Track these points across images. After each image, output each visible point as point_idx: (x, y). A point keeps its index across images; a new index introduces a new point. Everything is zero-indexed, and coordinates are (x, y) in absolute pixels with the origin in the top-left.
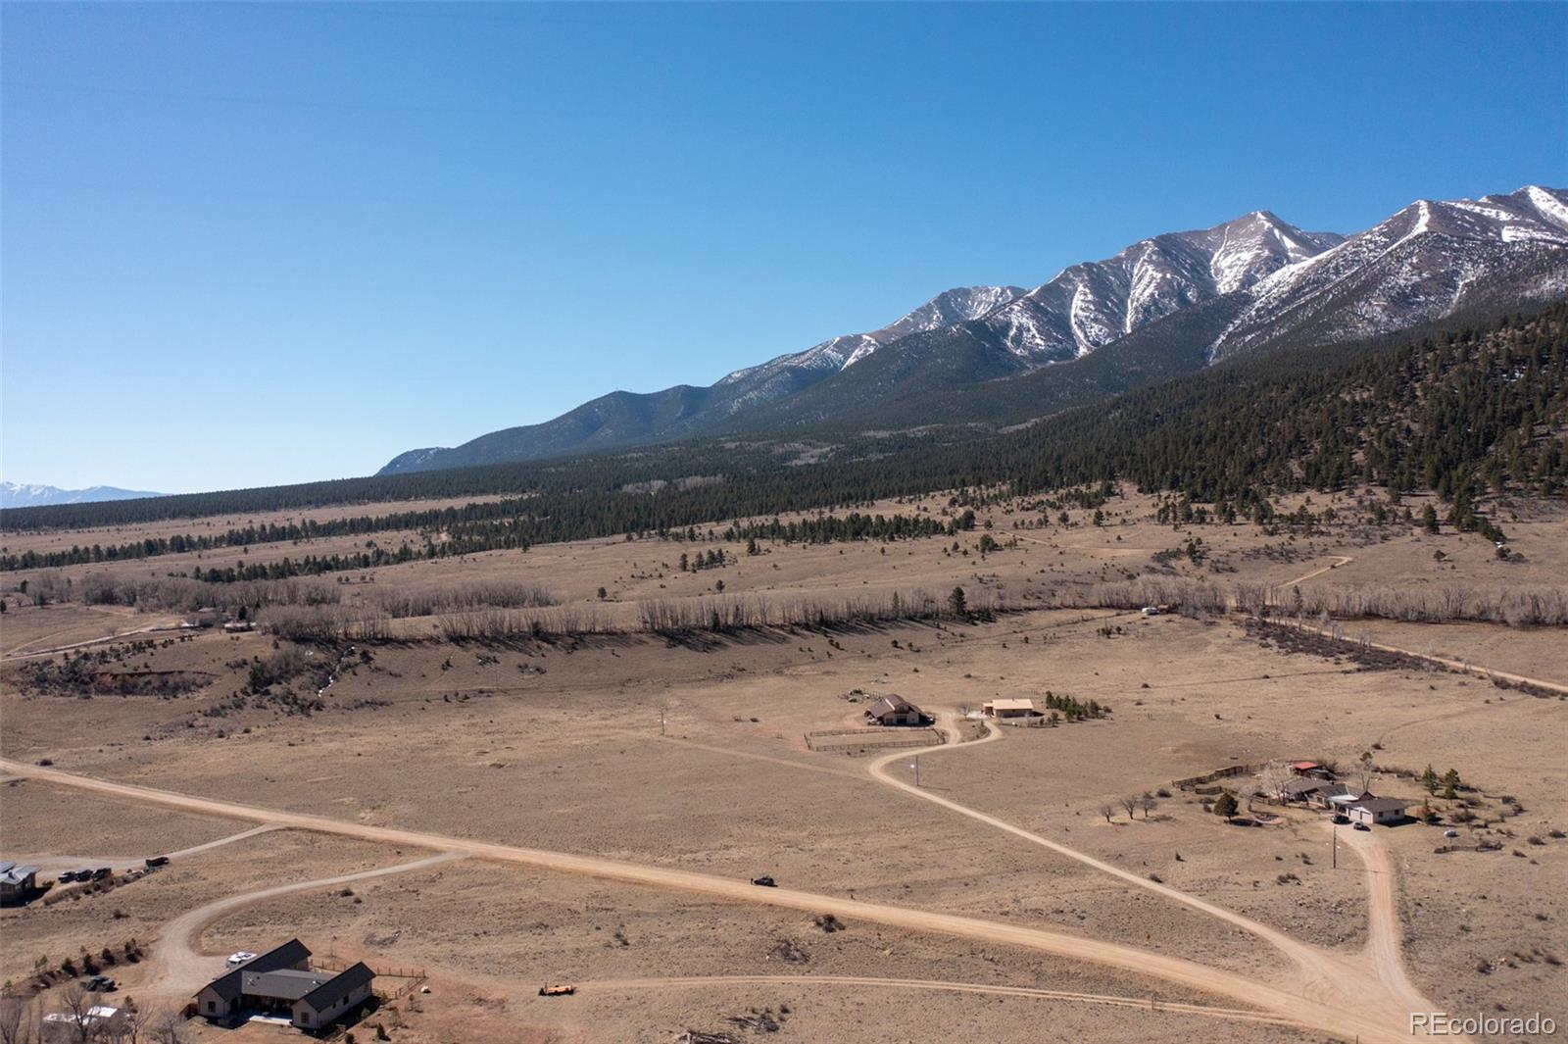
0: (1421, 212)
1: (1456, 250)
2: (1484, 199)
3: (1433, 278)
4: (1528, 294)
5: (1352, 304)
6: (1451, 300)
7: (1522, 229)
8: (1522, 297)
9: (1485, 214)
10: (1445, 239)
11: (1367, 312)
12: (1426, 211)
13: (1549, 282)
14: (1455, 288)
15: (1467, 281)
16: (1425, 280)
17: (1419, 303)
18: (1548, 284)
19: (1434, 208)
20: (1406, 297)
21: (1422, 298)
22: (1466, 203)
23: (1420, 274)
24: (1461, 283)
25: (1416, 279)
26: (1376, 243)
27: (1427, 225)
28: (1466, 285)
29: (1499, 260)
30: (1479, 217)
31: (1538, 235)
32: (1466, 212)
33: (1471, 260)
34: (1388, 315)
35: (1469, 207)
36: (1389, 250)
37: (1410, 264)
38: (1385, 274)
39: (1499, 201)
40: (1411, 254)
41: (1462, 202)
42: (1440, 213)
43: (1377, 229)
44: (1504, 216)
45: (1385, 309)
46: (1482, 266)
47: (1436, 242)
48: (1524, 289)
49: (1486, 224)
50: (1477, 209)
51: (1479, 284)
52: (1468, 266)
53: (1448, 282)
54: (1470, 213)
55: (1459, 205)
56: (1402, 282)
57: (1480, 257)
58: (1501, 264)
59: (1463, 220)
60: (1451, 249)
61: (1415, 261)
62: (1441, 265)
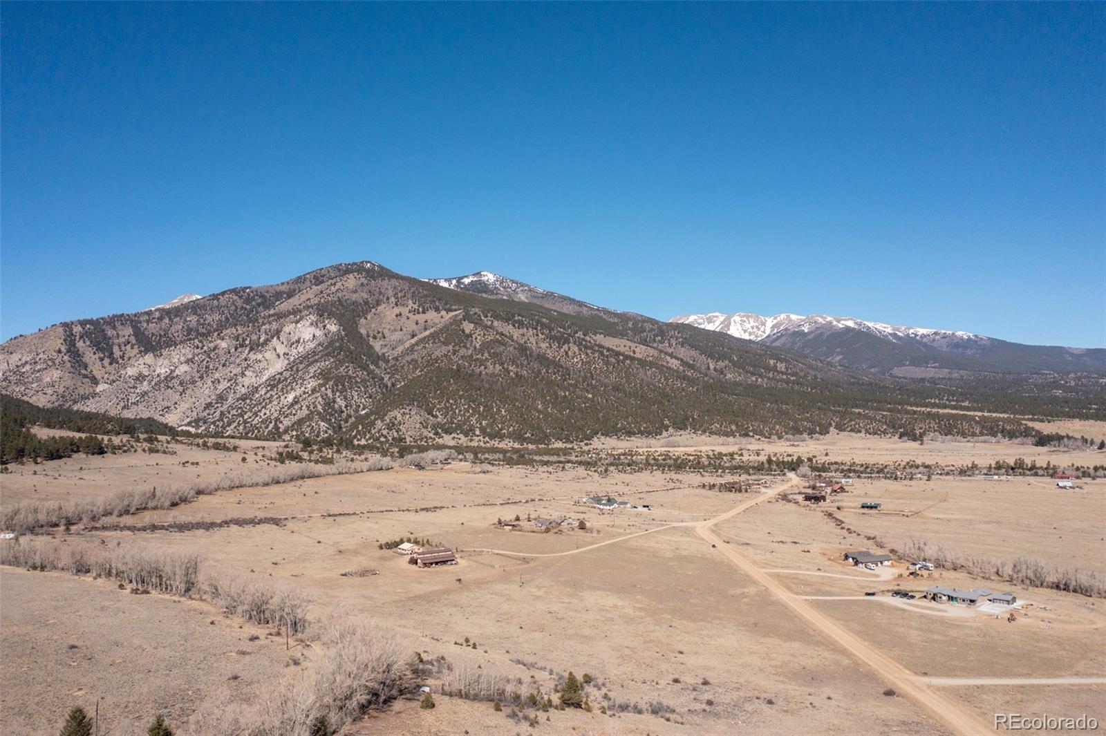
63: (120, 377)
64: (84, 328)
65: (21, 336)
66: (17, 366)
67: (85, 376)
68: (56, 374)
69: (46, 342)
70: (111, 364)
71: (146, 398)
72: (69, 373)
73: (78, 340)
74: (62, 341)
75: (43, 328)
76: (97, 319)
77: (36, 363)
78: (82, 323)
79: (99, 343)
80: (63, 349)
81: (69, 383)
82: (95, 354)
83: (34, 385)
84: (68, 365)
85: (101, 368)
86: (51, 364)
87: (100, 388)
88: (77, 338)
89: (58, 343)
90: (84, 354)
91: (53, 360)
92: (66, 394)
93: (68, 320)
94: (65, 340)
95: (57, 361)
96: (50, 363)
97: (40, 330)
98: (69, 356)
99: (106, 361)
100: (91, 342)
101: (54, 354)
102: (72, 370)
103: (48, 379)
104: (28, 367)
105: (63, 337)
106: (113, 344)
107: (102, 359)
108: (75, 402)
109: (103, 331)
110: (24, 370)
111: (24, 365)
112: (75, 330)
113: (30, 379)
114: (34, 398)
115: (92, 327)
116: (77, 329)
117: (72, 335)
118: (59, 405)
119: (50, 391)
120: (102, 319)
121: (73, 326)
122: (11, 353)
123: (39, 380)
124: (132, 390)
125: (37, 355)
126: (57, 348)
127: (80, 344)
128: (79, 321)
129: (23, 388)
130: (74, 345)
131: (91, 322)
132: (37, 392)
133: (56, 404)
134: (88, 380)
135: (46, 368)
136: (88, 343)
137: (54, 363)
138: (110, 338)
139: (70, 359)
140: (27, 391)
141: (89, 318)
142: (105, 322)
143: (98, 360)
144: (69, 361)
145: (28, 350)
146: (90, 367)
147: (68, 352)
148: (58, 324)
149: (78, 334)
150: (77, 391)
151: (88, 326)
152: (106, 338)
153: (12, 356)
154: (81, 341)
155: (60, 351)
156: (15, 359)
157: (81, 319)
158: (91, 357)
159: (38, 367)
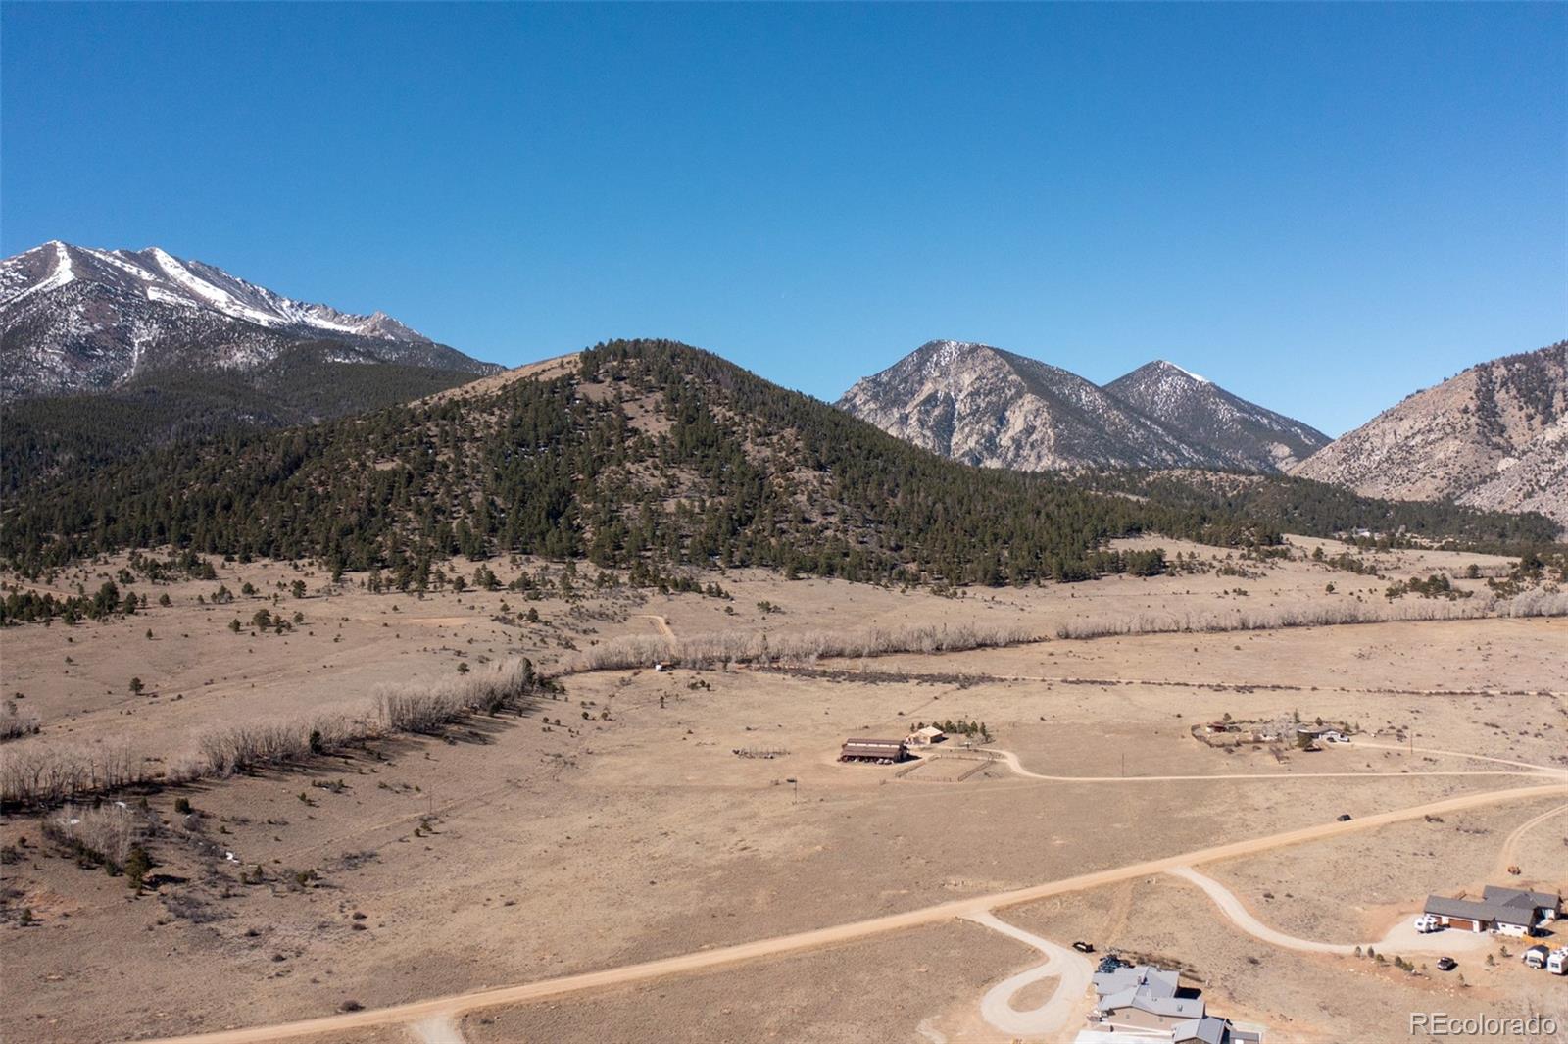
0: (59, 254)
1: (121, 305)
2: (116, 252)
3: (106, 331)
4: (222, 363)
5: (20, 347)
6: (131, 358)
7: (167, 292)
8: (219, 367)
9: (127, 269)
10: (109, 292)
11: (44, 360)
12: (65, 254)
13: (239, 355)
14: (132, 345)
15: (143, 340)
16: (97, 332)
17: (98, 357)
18: (239, 356)
19: (74, 253)
20: (83, 348)
21: (100, 352)
22: (105, 254)
23: (92, 325)
24: (137, 342)
25: (88, 329)
26: (11, 279)
27: (72, 269)
28: (142, 344)
29: (173, 323)
30: (120, 270)
31: (184, 302)
32: (106, 264)
33: (141, 318)
34: (70, 366)
35: (110, 259)
36: (33, 290)
37: (78, 312)
38: (50, 320)
39: (131, 257)
40: (74, 301)
41: (100, 252)
42: (81, 261)
43: (9, 263)
44: (145, 275)
45: (63, 359)
46: (155, 326)
47: (100, 292)
48: (218, 358)
49: (132, 280)
50: (118, 263)
51: (158, 345)
52: (140, 324)
53: (123, 338)
54: (111, 265)
55: (97, 255)
56: (73, 330)
57: (151, 316)
58: (176, 327)
59: (106, 271)
60: (118, 302)
61: (82, 309)
62: (112, 319)
63: (1534, 445)
64: (1510, 370)
65: (1418, 392)
66: (1407, 438)
67: (1497, 446)
68: (1453, 445)
69: (1449, 398)
70: (1544, 423)
71: (1561, 478)
72: (1473, 443)
73: (1498, 389)
74: (1472, 394)
75: (1451, 376)
76: (1535, 353)
77: (1430, 431)
78: (1508, 362)
79: (1532, 391)
80: (1472, 407)
81: (1468, 458)
82: (1521, 408)
83: (1421, 465)
84: (1474, 430)
85: (1526, 432)
86: (1452, 430)
87: (1504, 464)
88: (1497, 387)
89: (1467, 398)
90: (1504, 410)
91: (1453, 426)
92: (1462, 476)
93: (1487, 361)
94: (1477, 392)
95: (1459, 427)
96: (1449, 430)
97: (1445, 380)
98: (1479, 417)
99: (1539, 418)
100: (1519, 391)
101: (1458, 415)
102: (1478, 438)
103: (1441, 455)
104: (1419, 438)
105: (1475, 388)
106: (1555, 390)
107: (1530, 417)
108: (1470, 487)
109: (1543, 369)
110: (1413, 443)
111: (1414, 436)
112: (1495, 375)
113: (1417, 457)
114: (1419, 484)
115: (1524, 367)
116: (1500, 372)
117: (1491, 382)
118: (1448, 494)
119: (1440, 474)
120: (1543, 350)
121: (1494, 369)
122: (1402, 419)
123: (1428, 456)
124: (1547, 466)
125: (1435, 418)
126: (1463, 407)
127: (1501, 396)
128: (1504, 358)
129: (1406, 470)
130: (1491, 399)
131: (1523, 358)
132: (1424, 475)
133: (1446, 492)
134: (1500, 452)
135: (1441, 439)
136: (1514, 392)
137: (1454, 428)
138: (1551, 381)
139: (1479, 421)
140: (1412, 474)
141: (1521, 351)
142: (1547, 355)
143: (1524, 418)
144: (1477, 424)
145: (1424, 412)
146: (1510, 431)
147: (1478, 410)
148: (1472, 367)
149: (1499, 381)
150: (1477, 470)
151: (1517, 365)
152: (1545, 383)
153: (1401, 424)
154: (1504, 391)
155: (1466, 410)
156: (1404, 428)
157: (1508, 355)
158: (1512, 412)
159: (1432, 437)
